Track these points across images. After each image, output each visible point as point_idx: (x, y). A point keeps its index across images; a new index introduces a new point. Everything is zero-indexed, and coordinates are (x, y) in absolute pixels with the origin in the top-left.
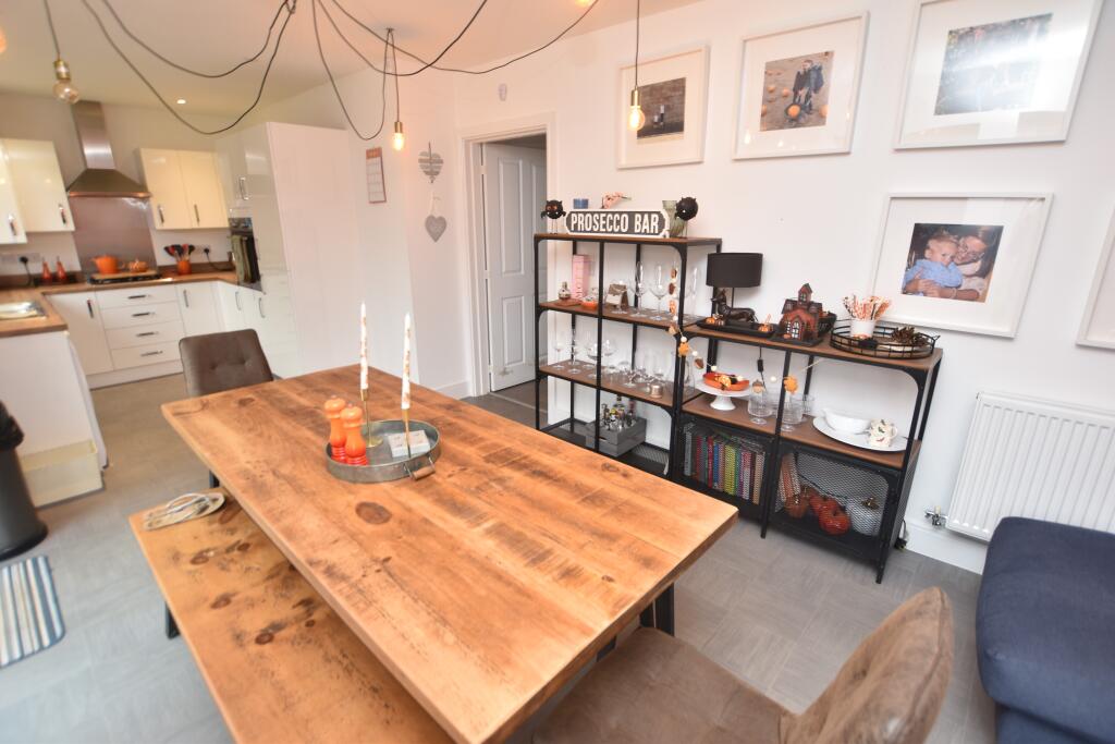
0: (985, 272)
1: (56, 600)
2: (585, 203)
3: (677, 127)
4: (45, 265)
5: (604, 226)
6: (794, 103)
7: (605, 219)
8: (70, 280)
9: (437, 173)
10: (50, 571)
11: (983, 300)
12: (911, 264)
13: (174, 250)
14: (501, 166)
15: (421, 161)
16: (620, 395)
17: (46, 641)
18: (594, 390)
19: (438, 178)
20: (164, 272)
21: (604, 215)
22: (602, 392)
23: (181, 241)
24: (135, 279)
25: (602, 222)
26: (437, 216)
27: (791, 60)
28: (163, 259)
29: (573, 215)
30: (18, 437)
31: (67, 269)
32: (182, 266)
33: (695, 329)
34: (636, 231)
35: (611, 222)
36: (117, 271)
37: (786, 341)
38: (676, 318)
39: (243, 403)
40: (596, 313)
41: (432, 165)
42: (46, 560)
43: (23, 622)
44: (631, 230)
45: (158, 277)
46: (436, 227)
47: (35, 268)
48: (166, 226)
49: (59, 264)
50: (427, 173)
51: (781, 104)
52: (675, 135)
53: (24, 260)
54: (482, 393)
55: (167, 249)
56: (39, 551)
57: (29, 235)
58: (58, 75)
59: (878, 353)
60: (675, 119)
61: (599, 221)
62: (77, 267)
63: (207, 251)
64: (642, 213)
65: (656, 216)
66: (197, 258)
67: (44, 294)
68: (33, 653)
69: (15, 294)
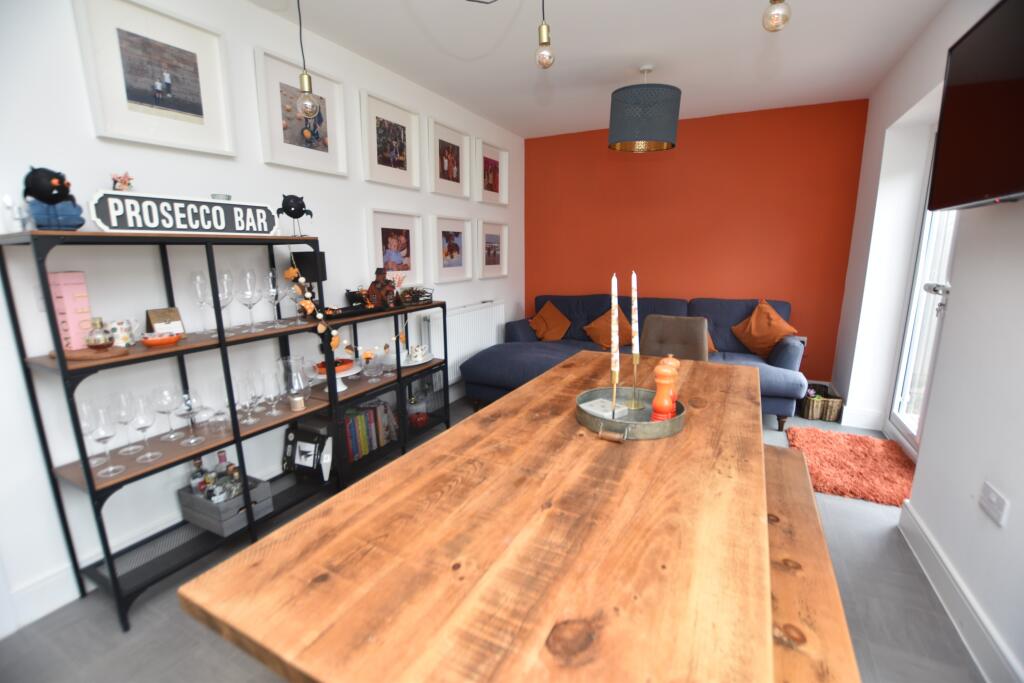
5: (184, 221)
6: (306, 128)
7: (183, 210)
11: (410, 269)
12: (384, 254)
21: (182, 205)
25: (179, 216)
29: (111, 202)
34: (238, 228)
35: (196, 216)
38: (320, 315)
40: (216, 343)
44: (230, 227)
61: (172, 213)
64: (244, 208)
65: (263, 212)
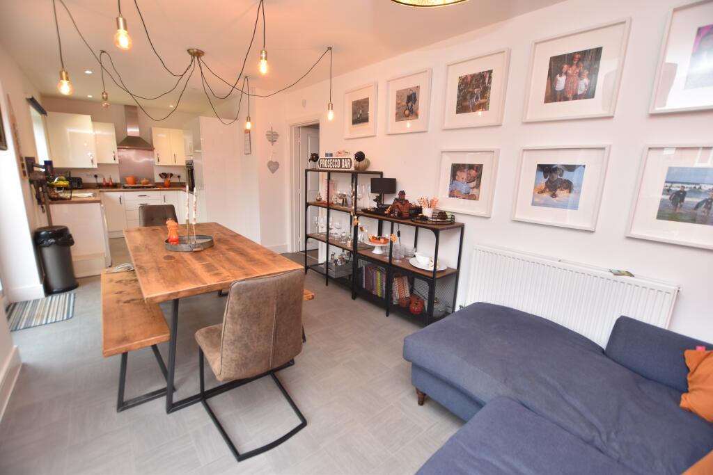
0: (478, 186)
1: (73, 307)
2: (331, 155)
3: (365, 120)
4: (104, 179)
5: (332, 165)
6: (407, 109)
8: (114, 186)
9: (275, 141)
10: (75, 298)
11: (478, 200)
12: (452, 183)
13: (164, 175)
14: (309, 138)
15: (267, 135)
16: (344, 249)
17: (65, 318)
18: (325, 244)
19: (275, 143)
20: (158, 185)
21: (332, 160)
22: (330, 245)
23: (167, 171)
24: (143, 187)
25: (331, 163)
26: (274, 161)
27: (405, 90)
28: (158, 180)
30: (72, 243)
31: (113, 181)
32: (166, 183)
33: (362, 213)
34: (343, 167)
36: (135, 184)
37: (391, 217)
38: (353, 208)
39: (154, 230)
40: (326, 206)
41: (273, 137)
42: (75, 295)
43: (59, 312)
44: (341, 167)
45: (154, 187)
46: (274, 166)
47: (100, 180)
48: (160, 163)
49: (111, 179)
50: (270, 141)
51: (402, 109)
52: (365, 124)
53: (96, 176)
54: (295, 251)
55: (160, 175)
56: (72, 293)
57: (98, 164)
58: (103, 97)
59: (429, 222)
60: (365, 116)
62: (119, 181)
63: (179, 177)
65: (349, 160)
66: (174, 180)
67: (100, 191)
68: (59, 321)
69: (88, 190)
